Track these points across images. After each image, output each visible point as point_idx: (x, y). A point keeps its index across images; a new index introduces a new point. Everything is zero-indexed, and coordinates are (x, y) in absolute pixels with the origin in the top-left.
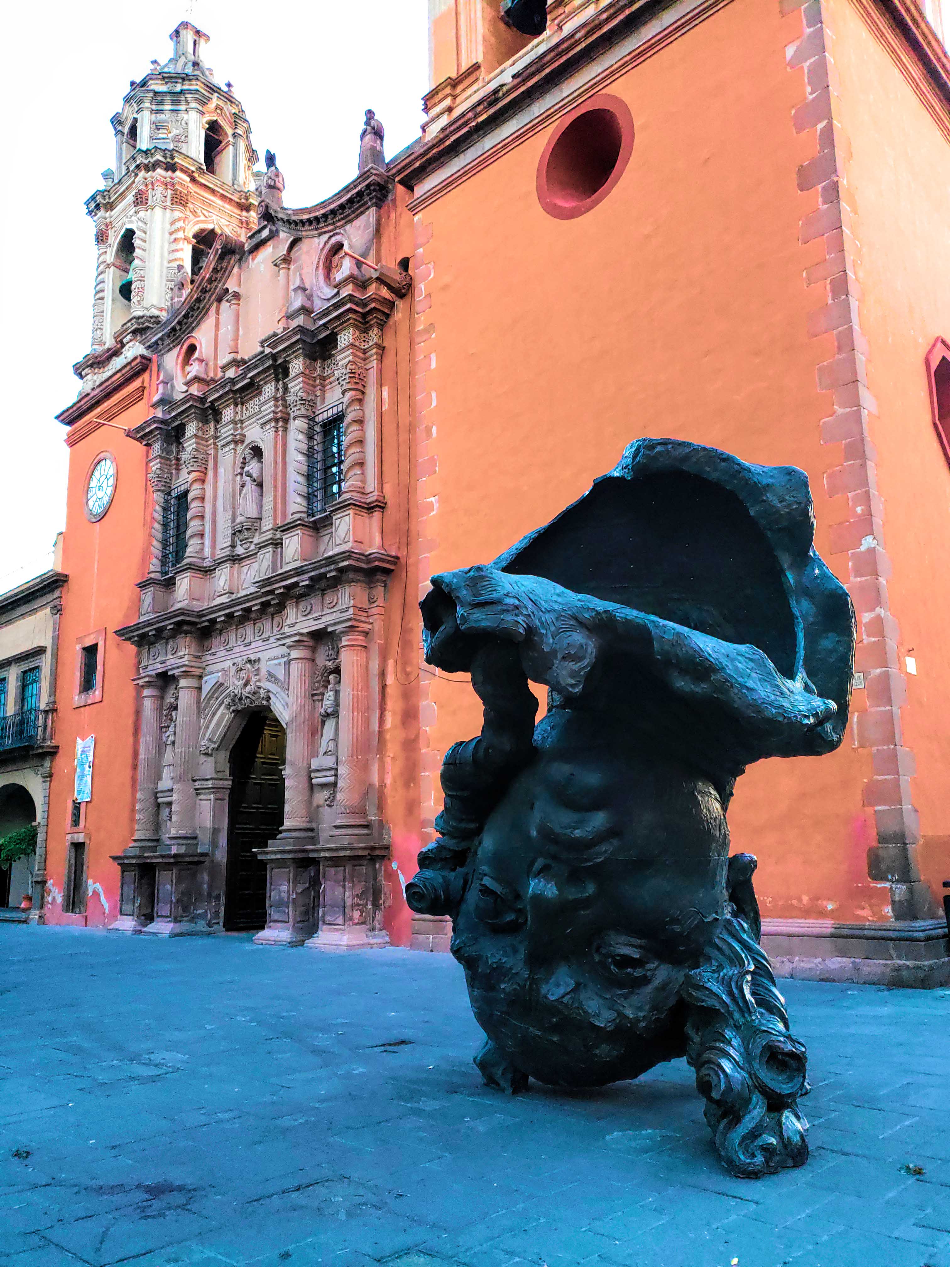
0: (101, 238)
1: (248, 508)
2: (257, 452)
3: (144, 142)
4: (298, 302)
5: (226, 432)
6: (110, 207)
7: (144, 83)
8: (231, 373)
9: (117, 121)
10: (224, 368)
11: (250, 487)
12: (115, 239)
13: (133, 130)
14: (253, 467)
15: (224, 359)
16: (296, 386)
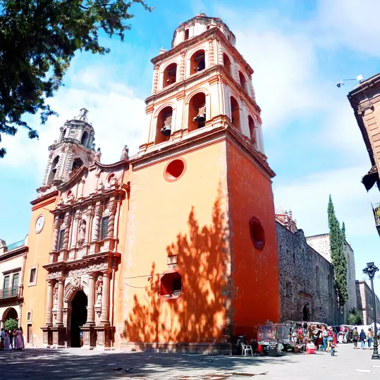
0: (51, 156)
1: (81, 237)
2: (85, 222)
3: (66, 136)
4: (100, 187)
5: (77, 216)
6: (54, 149)
7: (70, 122)
8: (80, 201)
9: (61, 128)
10: (79, 199)
11: (82, 231)
12: (54, 157)
13: (65, 131)
14: (83, 226)
15: (79, 196)
16: (97, 208)
